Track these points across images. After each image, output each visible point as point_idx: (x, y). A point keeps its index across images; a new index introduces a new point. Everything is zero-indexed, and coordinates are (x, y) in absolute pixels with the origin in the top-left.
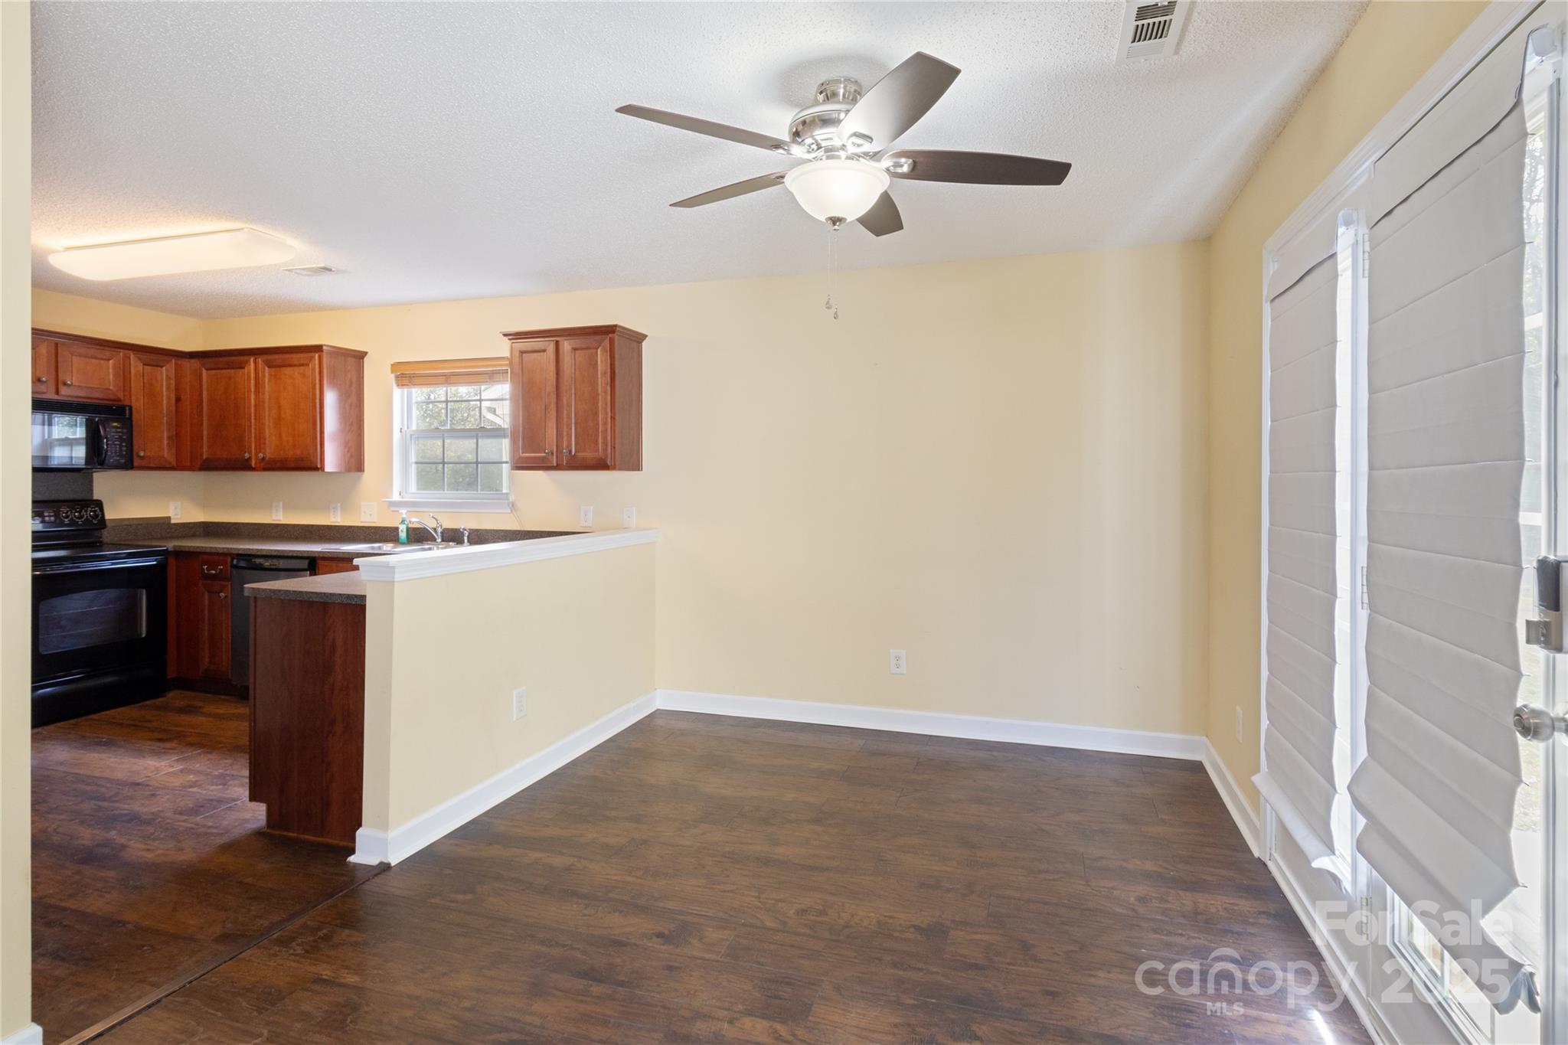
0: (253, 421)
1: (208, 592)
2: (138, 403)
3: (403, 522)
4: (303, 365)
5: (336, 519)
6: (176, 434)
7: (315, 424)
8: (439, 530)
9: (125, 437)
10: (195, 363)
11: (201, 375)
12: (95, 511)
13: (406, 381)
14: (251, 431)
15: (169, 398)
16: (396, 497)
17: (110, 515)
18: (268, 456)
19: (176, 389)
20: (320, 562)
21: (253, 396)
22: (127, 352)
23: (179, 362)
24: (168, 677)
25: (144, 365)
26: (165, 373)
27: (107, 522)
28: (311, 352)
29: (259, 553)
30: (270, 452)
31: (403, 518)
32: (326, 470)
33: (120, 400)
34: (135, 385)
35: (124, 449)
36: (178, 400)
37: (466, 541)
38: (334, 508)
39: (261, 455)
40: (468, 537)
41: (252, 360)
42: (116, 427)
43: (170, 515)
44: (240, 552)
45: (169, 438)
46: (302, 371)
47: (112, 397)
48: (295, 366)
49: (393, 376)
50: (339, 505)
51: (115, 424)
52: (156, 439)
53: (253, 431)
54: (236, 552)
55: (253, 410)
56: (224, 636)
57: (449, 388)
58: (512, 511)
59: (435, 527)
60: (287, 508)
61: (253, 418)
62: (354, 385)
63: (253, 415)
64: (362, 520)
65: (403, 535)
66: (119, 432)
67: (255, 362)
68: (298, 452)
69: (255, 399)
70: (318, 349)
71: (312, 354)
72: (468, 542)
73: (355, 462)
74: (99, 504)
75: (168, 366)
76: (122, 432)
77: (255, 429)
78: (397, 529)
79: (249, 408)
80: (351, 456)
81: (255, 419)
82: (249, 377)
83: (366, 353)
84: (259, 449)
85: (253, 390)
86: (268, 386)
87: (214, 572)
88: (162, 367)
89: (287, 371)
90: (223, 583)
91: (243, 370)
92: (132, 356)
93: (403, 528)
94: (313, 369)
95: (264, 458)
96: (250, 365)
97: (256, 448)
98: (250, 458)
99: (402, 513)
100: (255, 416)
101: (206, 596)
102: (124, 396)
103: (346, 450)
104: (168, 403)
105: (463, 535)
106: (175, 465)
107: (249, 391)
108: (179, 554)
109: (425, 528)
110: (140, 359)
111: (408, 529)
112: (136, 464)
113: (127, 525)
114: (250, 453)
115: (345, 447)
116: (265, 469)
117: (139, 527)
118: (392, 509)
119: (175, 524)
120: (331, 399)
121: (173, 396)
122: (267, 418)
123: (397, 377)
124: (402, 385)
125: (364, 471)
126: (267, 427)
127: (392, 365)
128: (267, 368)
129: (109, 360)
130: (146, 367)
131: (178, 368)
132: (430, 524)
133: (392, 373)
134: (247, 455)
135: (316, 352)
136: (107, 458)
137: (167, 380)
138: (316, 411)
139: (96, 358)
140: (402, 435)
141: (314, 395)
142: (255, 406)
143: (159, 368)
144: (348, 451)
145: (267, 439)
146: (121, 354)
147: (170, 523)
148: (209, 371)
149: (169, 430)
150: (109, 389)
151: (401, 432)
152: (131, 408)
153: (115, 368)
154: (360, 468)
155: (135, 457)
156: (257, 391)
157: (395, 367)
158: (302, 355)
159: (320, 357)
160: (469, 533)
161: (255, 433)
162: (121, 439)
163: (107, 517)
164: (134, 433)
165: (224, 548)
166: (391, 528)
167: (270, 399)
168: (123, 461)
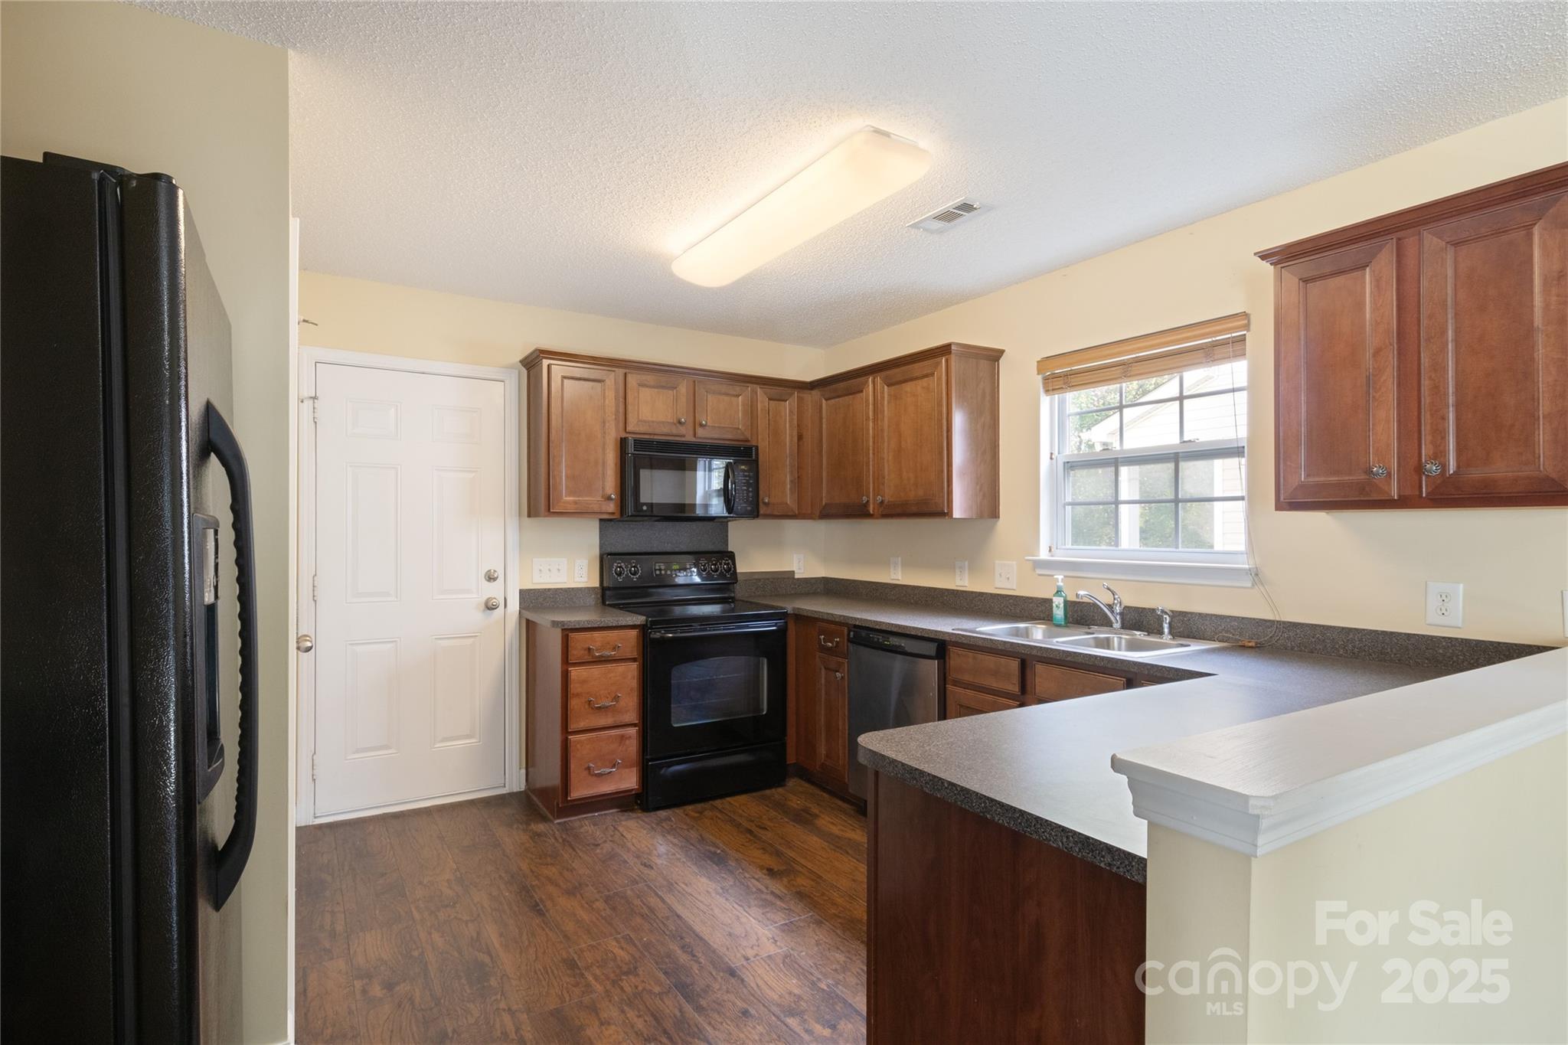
0: (871, 455)
1: (825, 668)
2: (764, 444)
3: (1058, 592)
4: (926, 376)
5: (962, 582)
6: (798, 477)
7: (941, 453)
8: (1118, 609)
9: (751, 481)
10: (816, 394)
11: (821, 406)
12: (728, 564)
13: (1059, 383)
14: (869, 469)
15: (791, 436)
16: (1043, 555)
17: (742, 568)
18: (887, 499)
19: (798, 425)
20: (952, 650)
21: (871, 424)
22: (755, 386)
23: (801, 395)
24: (788, 763)
25: (770, 399)
26: (788, 408)
27: (739, 576)
28: (935, 357)
29: (877, 627)
30: (889, 494)
31: (1058, 587)
32: (954, 517)
33: (747, 441)
34: (762, 423)
35: (751, 494)
36: (800, 437)
37: (1166, 630)
38: (960, 567)
39: (879, 498)
40: (1170, 623)
41: (870, 379)
42: (744, 471)
43: (794, 569)
44: (857, 623)
45: (791, 481)
46: (925, 385)
47: (742, 437)
48: (917, 378)
49: (1040, 377)
50: (967, 563)
51: (743, 467)
52: (780, 486)
53: (871, 467)
54: (853, 622)
55: (871, 444)
56: (840, 728)
57: (1124, 385)
58: (1253, 585)
59: (1111, 603)
60: (908, 565)
61: (871, 452)
62: (988, 398)
63: (871, 448)
64: (998, 585)
65: (1059, 613)
66: (746, 476)
67: (874, 382)
68: (921, 492)
69: (874, 429)
70: (945, 350)
71: (938, 359)
72: (1170, 633)
73: (989, 506)
74: (731, 556)
75: (791, 399)
76: (749, 476)
77: (873, 466)
78: (1049, 601)
79: (868, 440)
80: (984, 495)
81: (874, 454)
82: (867, 401)
83: (1002, 352)
84: (876, 493)
85: (871, 417)
86: (887, 411)
87: (830, 644)
88: (786, 401)
89: (908, 387)
90: (840, 660)
91: (861, 394)
92: (759, 390)
93: (1058, 601)
94: (939, 379)
95: (882, 502)
96: (868, 386)
97: (874, 490)
98: (868, 501)
99: (1057, 579)
100: (874, 450)
101: (823, 671)
102: (752, 434)
103: (978, 487)
104: (791, 441)
105: (1160, 620)
106: (797, 512)
107: (868, 419)
108: (800, 618)
109: (1095, 605)
110: (766, 394)
111: (1066, 602)
112: (761, 512)
113: (756, 579)
114: (868, 497)
115: (977, 484)
116: (885, 516)
117: (767, 581)
118: (1039, 571)
119: (798, 579)
120: (959, 421)
121: (795, 433)
122: (886, 451)
123: (1046, 379)
124: (1053, 390)
125: (999, 517)
126: (885, 461)
127: (1038, 362)
128: (886, 387)
129: (738, 396)
130: (771, 402)
131: (800, 400)
132: (1103, 598)
133: (1038, 374)
134: (865, 499)
135: (942, 355)
136: (735, 505)
137: (790, 415)
138: (942, 435)
139: (727, 394)
140: (1051, 464)
141: (940, 413)
142: (874, 438)
143: (783, 403)
144: (980, 490)
145: (886, 477)
146: (749, 389)
147: (794, 578)
148: (829, 402)
149: (791, 473)
150: (738, 429)
151: (1051, 458)
152: (757, 448)
153: (743, 405)
154: (994, 513)
155: (761, 504)
156: (875, 420)
157: (1043, 364)
158: (925, 363)
159: (947, 361)
160: (1172, 617)
161: (874, 472)
162: (748, 484)
163: (738, 571)
164: (761, 477)
165: (841, 616)
166: (1037, 599)
167: (889, 426)
168: (749, 508)
